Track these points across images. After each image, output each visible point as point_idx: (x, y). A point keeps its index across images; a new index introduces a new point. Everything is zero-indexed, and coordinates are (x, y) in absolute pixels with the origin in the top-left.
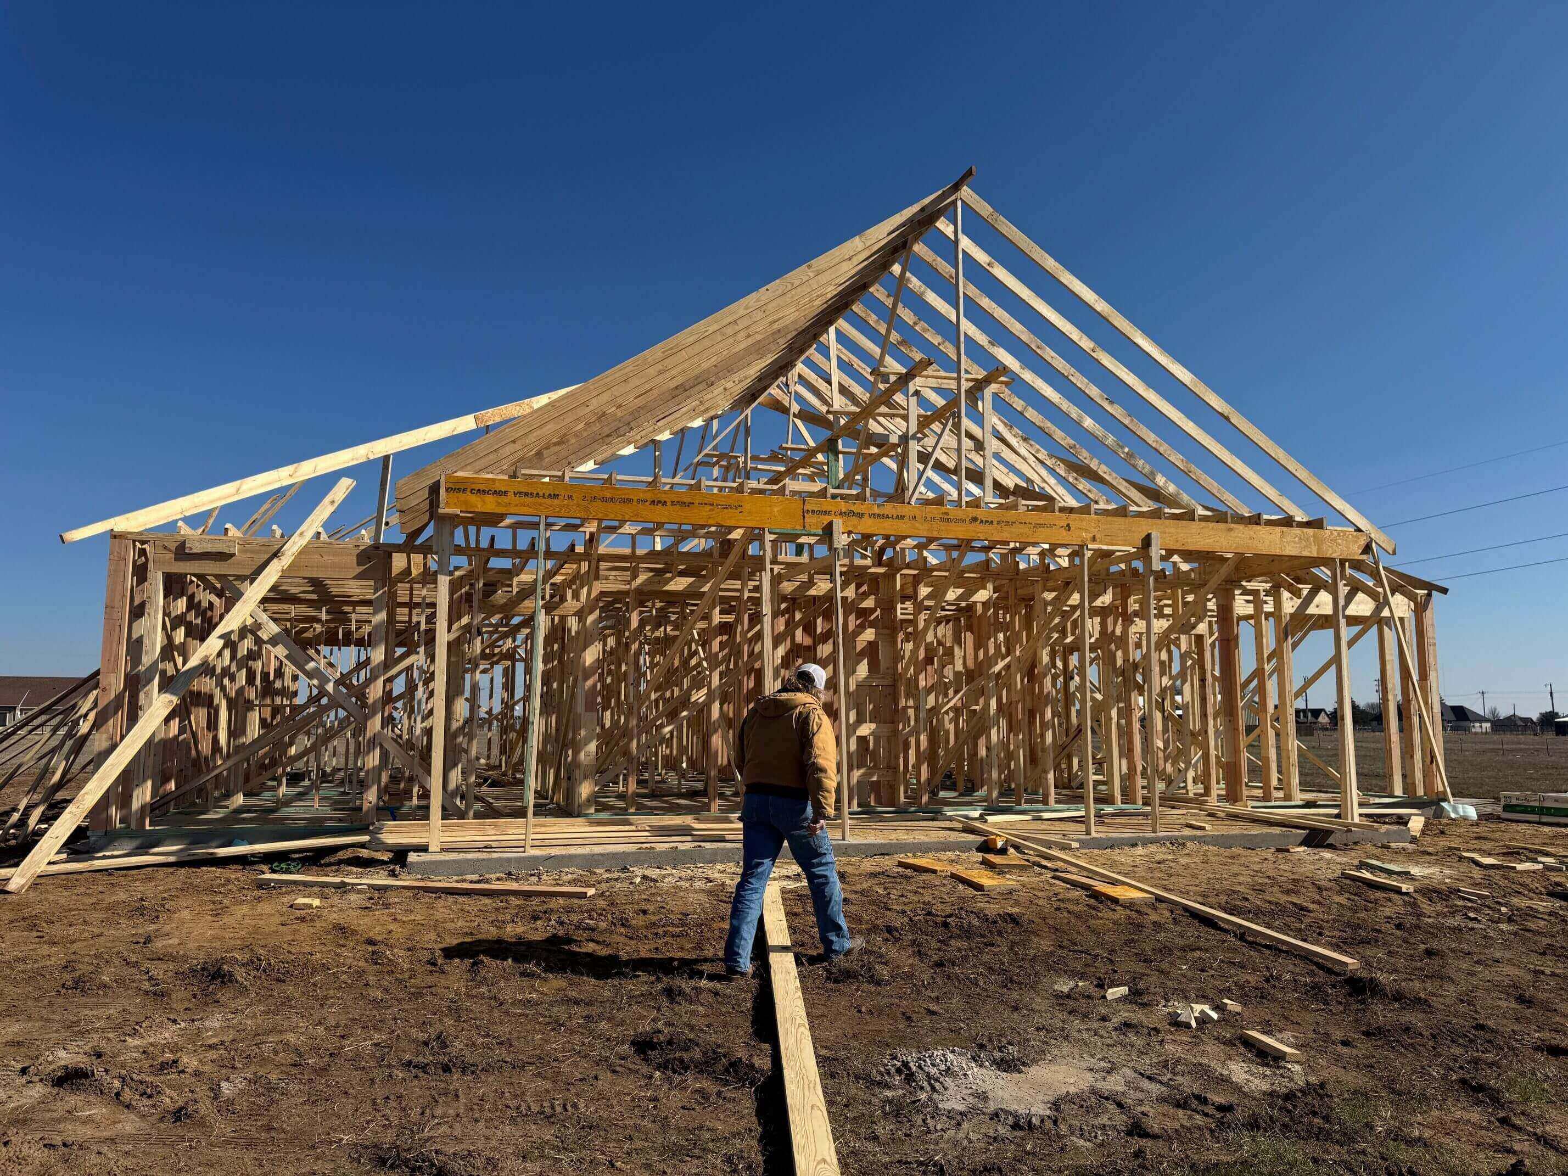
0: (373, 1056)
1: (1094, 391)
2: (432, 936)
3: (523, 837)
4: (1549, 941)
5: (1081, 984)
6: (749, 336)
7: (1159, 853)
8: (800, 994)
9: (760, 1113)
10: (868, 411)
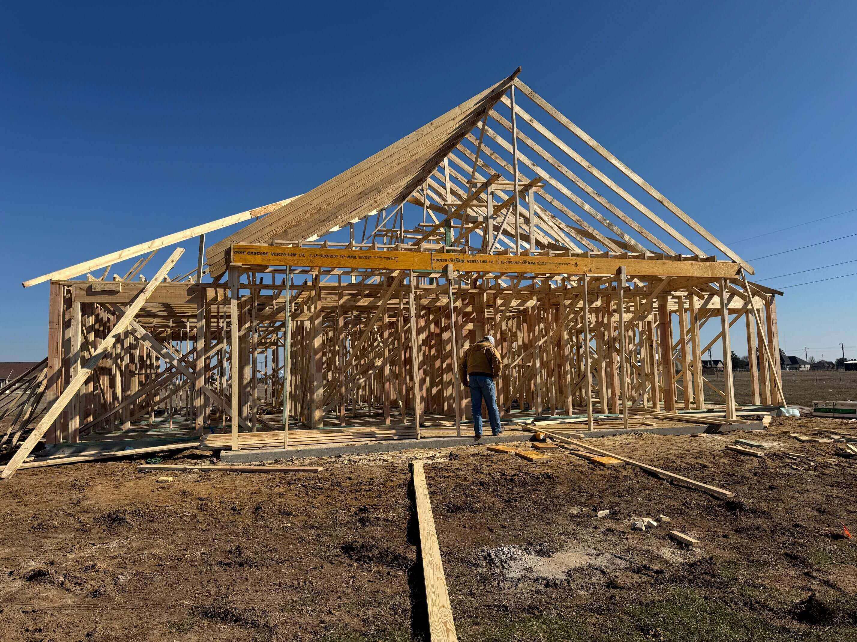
0: (201, 559)
1: (589, 190)
2: (234, 495)
3: (283, 441)
4: (835, 479)
5: (584, 509)
6: (399, 164)
7: (628, 439)
8: (432, 519)
9: (410, 582)
10: (466, 204)
